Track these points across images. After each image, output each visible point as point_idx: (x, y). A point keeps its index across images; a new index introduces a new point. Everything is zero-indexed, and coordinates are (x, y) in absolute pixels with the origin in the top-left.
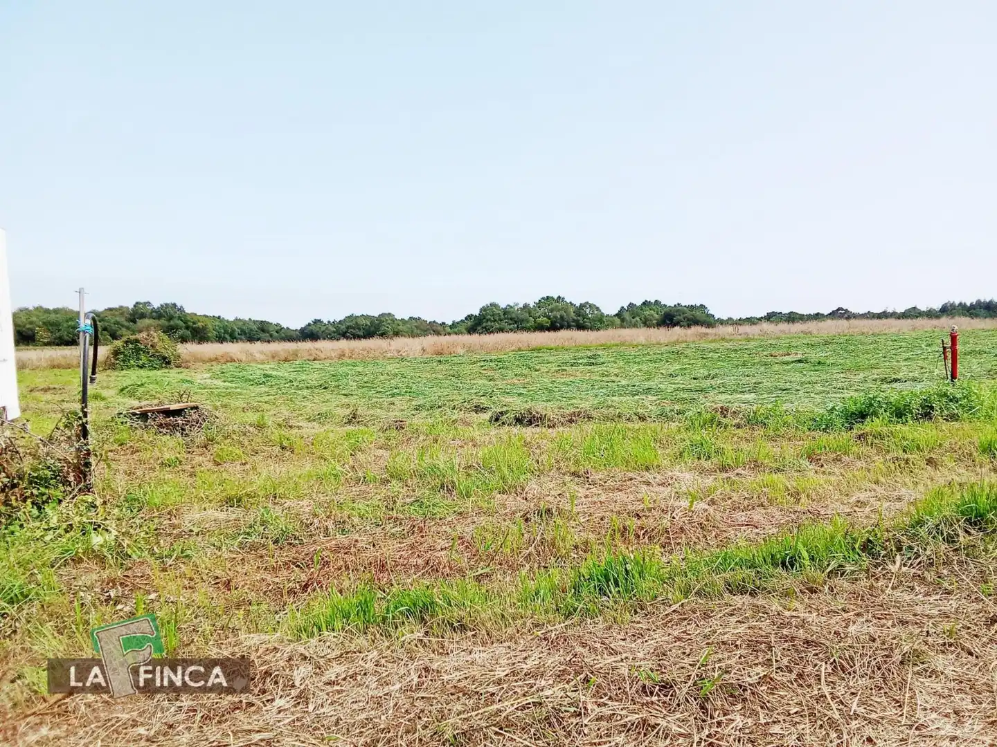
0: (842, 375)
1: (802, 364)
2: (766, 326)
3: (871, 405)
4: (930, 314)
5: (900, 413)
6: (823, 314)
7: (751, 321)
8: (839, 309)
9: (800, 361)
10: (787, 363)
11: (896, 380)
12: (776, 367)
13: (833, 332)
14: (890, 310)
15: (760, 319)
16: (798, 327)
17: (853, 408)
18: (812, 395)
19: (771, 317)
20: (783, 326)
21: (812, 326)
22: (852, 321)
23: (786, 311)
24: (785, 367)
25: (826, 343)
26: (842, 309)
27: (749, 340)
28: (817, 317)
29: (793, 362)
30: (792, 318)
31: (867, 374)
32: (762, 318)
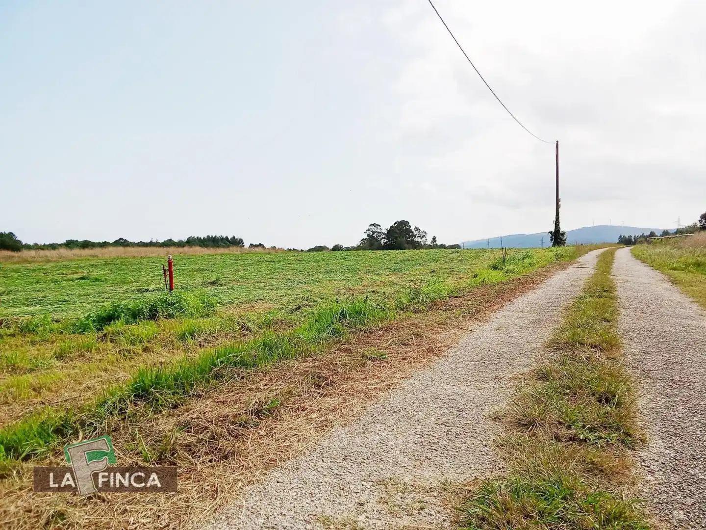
0: (112, 288)
1: (84, 281)
2: (63, 251)
4: (180, 244)
5: (135, 315)
6: (109, 243)
7: (53, 247)
8: (120, 239)
9: (83, 278)
10: (73, 280)
11: (147, 290)
12: (64, 283)
13: (114, 255)
14: (154, 241)
15: (61, 245)
16: (87, 252)
17: (104, 314)
18: (84, 304)
19: (70, 244)
20: (77, 251)
21: (97, 251)
22: (129, 249)
23: (80, 239)
24: (71, 283)
25: (106, 264)
26: (122, 239)
27: (49, 261)
28: (104, 245)
29: (77, 279)
30: (86, 245)
31: (129, 286)
32: (62, 244)
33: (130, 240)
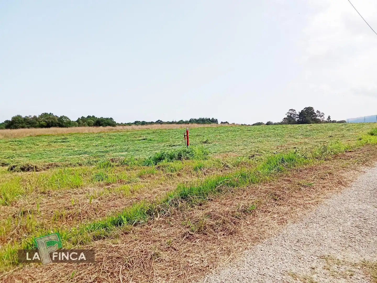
0: (157, 144)
1: (145, 141)
2: (134, 126)
3: (163, 155)
4: (186, 123)
5: (171, 158)
6: (154, 122)
7: (129, 124)
8: (159, 120)
9: (144, 139)
10: (140, 140)
11: (174, 146)
12: (136, 142)
13: (156, 128)
14: (174, 121)
15: (132, 124)
16: (144, 127)
17: (157, 157)
18: (146, 152)
19: (136, 123)
20: (140, 126)
21: (149, 126)
22: (163, 125)
23: (141, 121)
25: (154, 133)
27: (128, 131)
28: (152, 123)
29: (142, 140)
30: (143, 123)
31: (165, 144)
32: (133, 123)
33: (163, 121)
